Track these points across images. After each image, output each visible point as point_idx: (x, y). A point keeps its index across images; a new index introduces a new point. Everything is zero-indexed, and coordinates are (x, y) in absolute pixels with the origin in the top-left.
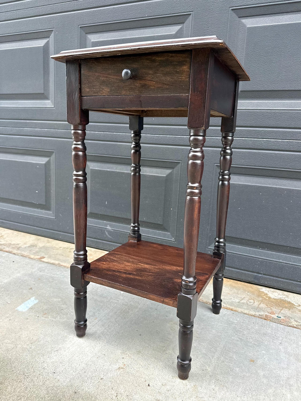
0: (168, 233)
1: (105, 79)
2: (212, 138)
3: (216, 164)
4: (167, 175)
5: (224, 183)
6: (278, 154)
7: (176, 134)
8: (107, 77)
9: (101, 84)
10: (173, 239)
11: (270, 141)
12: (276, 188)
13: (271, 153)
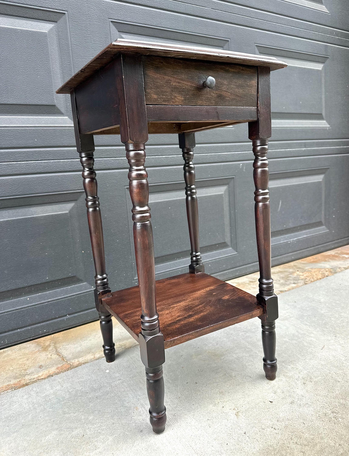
0: (84, 283)
1: (177, 84)
2: (117, 159)
3: (126, 187)
4: (70, 211)
5: (193, 197)
6: (176, 168)
7: (72, 158)
8: (179, 83)
9: (172, 91)
10: (93, 288)
11: (168, 157)
12: (180, 199)
13: (171, 169)
